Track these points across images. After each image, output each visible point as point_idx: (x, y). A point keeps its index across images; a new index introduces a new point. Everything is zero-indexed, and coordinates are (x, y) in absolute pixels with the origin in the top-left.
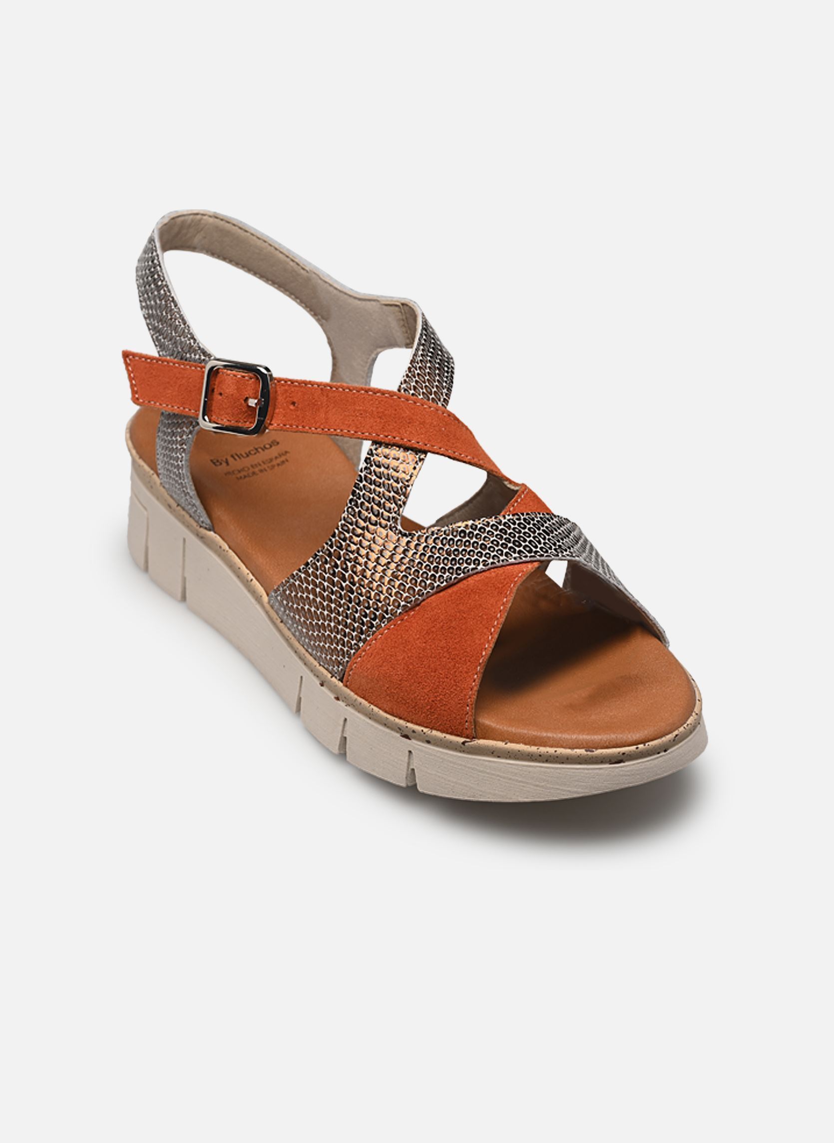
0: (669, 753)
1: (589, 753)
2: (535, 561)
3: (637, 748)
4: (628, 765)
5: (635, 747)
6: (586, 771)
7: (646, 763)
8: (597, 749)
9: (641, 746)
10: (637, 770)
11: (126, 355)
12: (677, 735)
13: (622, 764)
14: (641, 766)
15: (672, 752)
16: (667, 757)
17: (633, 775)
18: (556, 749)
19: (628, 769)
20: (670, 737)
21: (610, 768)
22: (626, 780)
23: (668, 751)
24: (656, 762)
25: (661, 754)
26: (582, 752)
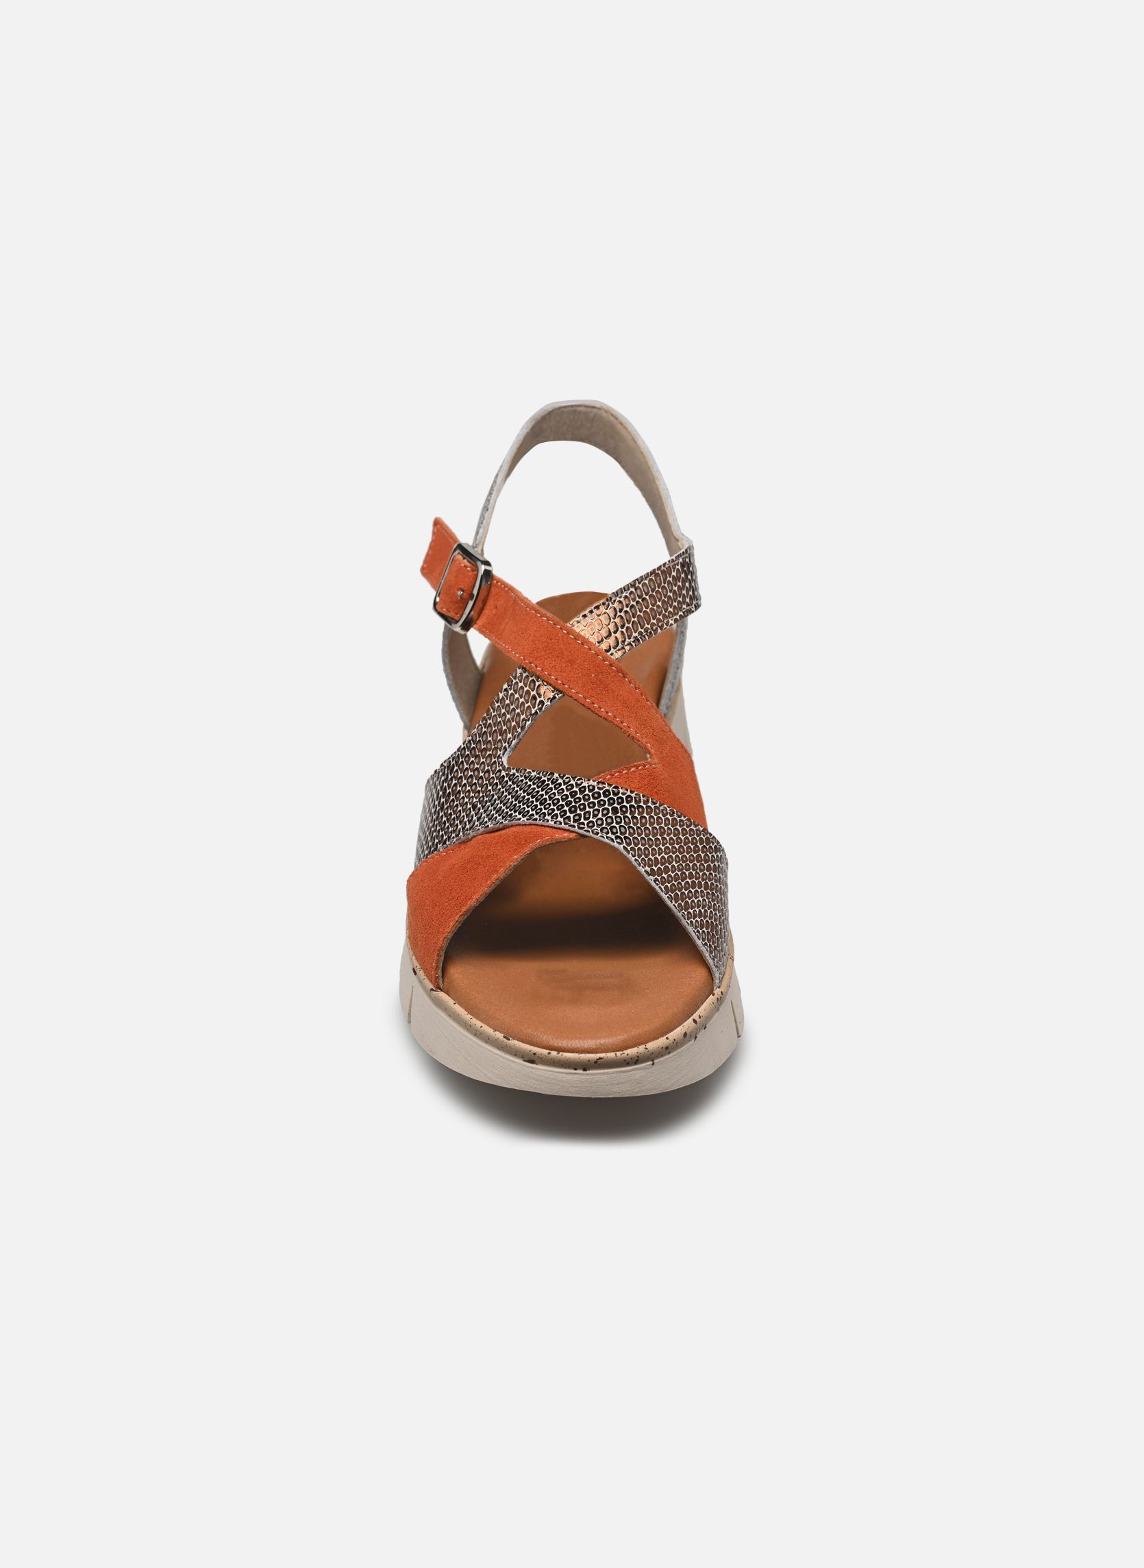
0: (588, 1074)
1: (505, 1040)
2: (572, 832)
3: (549, 1053)
4: (539, 1069)
5: (548, 1051)
6: (501, 1060)
7: (557, 1074)
8: (514, 1039)
9: (554, 1053)
10: (546, 1077)
11: (437, 523)
12: (600, 1058)
13: (534, 1065)
14: (551, 1075)
15: (592, 1074)
16: (584, 1077)
17: (541, 1081)
18: (482, 1024)
19: (538, 1072)
20: (593, 1056)
21: (521, 1064)
22: (534, 1084)
23: (588, 1072)
24: (570, 1077)
25: (578, 1071)
26: (499, 1036)
